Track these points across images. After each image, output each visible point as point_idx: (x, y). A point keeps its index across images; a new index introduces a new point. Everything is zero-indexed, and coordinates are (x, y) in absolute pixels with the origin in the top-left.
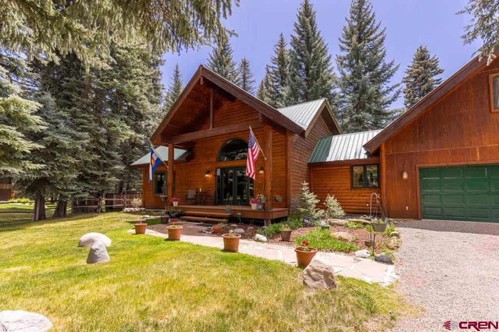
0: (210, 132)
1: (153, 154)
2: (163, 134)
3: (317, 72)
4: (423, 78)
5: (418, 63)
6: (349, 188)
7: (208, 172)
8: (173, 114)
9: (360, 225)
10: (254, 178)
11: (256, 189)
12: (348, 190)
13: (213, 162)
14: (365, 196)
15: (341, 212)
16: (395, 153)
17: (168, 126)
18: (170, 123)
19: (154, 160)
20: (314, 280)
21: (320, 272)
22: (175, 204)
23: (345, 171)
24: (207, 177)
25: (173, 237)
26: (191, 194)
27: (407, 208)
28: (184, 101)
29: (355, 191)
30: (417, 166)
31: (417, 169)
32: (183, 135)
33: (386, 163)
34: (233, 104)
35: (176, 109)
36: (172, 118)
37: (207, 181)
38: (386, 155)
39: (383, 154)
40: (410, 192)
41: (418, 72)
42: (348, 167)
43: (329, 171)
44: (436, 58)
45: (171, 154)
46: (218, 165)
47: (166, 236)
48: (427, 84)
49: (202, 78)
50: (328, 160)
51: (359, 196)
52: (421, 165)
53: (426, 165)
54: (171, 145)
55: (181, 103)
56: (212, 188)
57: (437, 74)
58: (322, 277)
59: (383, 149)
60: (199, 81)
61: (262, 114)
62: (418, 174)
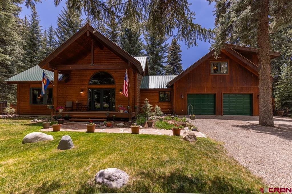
0: (91, 67)
1: (45, 76)
2: (51, 63)
3: (136, 40)
4: (175, 53)
5: (173, 45)
6: (158, 102)
7: (82, 91)
8: (62, 50)
9: (171, 118)
10: (127, 96)
11: (117, 102)
12: (157, 102)
13: (86, 84)
14: (165, 105)
15: (162, 113)
16: (179, 87)
17: (56, 58)
18: (58, 56)
19: (45, 80)
20: (191, 138)
21: (192, 135)
22: (61, 111)
23: (156, 93)
24: (81, 94)
25: (90, 130)
26: (69, 104)
27: (183, 110)
28: (72, 43)
29: (160, 103)
30: (187, 93)
31: (187, 94)
32: (68, 65)
33: (176, 91)
34: (102, 51)
35: (65, 47)
36: (61, 53)
37: (81, 96)
38: (176, 88)
39: (175, 87)
40: (184, 104)
41: (173, 50)
42: (158, 92)
43: (149, 93)
44: (180, 45)
45: (56, 77)
46: (90, 87)
47: (86, 130)
48: (176, 56)
49: (88, 32)
50: (150, 88)
51: (162, 105)
52: (188, 93)
53: (189, 93)
54: (56, 71)
55: (70, 44)
56: (85, 100)
57: (180, 52)
58: (193, 137)
59: (175, 85)
60: (86, 33)
61: (131, 62)
62: (187, 96)
